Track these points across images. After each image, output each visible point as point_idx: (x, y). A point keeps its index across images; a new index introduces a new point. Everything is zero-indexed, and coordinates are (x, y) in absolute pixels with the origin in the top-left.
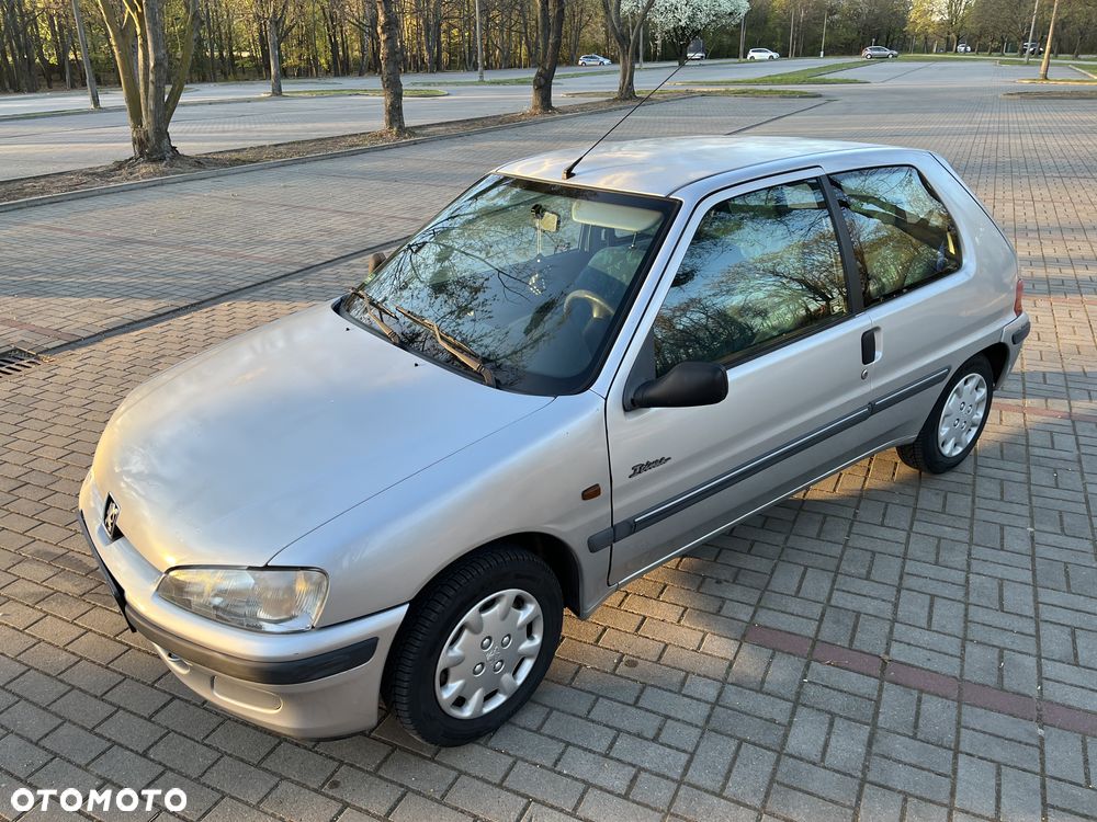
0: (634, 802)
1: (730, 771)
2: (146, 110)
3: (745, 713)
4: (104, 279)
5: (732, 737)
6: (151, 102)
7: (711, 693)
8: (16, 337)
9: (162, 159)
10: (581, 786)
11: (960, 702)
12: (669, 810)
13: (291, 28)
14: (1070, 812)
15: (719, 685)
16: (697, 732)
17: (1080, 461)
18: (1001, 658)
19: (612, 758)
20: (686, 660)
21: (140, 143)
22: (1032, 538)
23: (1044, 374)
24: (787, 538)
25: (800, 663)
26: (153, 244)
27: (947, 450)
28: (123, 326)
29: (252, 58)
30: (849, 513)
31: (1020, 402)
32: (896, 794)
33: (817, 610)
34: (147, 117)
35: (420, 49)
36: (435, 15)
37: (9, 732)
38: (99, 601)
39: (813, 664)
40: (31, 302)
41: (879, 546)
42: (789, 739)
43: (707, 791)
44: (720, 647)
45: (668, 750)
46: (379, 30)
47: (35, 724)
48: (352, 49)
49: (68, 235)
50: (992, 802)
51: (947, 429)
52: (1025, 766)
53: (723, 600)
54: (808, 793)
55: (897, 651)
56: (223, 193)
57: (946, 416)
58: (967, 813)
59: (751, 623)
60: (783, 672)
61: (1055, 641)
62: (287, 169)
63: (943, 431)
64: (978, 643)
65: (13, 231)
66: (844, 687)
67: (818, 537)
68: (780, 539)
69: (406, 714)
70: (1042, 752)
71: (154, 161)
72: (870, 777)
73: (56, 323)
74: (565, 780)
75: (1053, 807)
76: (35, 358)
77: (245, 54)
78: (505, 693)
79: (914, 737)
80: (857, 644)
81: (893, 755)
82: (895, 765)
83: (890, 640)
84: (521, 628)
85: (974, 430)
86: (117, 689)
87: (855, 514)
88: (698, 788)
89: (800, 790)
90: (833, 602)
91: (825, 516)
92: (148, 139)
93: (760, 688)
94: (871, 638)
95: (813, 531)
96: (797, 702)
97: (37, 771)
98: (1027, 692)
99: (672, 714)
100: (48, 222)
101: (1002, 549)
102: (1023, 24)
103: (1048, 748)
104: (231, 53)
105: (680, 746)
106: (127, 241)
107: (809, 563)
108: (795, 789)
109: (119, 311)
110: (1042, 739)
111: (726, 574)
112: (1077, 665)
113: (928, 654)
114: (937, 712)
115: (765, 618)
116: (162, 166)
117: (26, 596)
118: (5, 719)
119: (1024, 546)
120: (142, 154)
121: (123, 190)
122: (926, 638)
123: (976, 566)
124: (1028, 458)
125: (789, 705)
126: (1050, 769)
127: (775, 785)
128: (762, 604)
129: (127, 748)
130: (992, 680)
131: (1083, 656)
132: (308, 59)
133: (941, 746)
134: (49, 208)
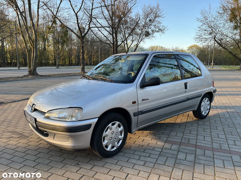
0: (145, 166)
1: (166, 161)
2: (32, 65)
3: (168, 153)
4: (21, 92)
5: (165, 156)
6: (33, 64)
7: (160, 150)
8: (2, 100)
9: (34, 75)
10: (134, 164)
11: (213, 151)
12: (153, 167)
13: (61, 57)
14: (240, 166)
15: (161, 149)
16: (158, 156)
17: (230, 118)
18: (220, 145)
19: (140, 160)
20: (154, 145)
21: (30, 72)
22: (223, 128)
23: (220, 106)
24: (172, 128)
25: (179, 146)
26: (32, 87)
27: (203, 113)
28: (26, 99)
29: (52, 63)
30: (185, 125)
31: (217, 110)
32: (202, 165)
33: (181, 138)
34: (32, 67)
35: (87, 62)
36: (91, 55)
37: (2, 158)
38: (23, 138)
39: (181, 146)
40: (6, 95)
41: (191, 129)
42: (178, 156)
43: (161, 164)
44: (160, 144)
45: (152, 159)
46: (81, 53)
47: (8, 157)
48: (73, 61)
49: (14, 86)
50: (223, 165)
51: (203, 109)
52: (229, 160)
53: (160, 137)
54: (183, 164)
55: (198, 144)
56: (47, 81)
57: (202, 106)
58: (218, 167)
59: (167, 140)
60: (175, 147)
61: (231, 142)
62: (61, 78)
63: (202, 109)
64: (215, 143)
65: (2, 85)
66: (188, 149)
67: (179, 128)
68: (171, 128)
69: (96, 146)
70: (232, 158)
71: (32, 75)
72: (196, 162)
73: (11, 98)
74: (130, 163)
75: (236, 166)
76: (7, 103)
77: (51, 62)
78: (116, 147)
79: (204, 156)
80: (190, 143)
81: (200, 159)
82: (201, 160)
83: (196, 142)
84: (119, 132)
85: (208, 110)
86: (27, 151)
87: (186, 125)
88: (159, 164)
89: (181, 164)
90: (184, 137)
91: (180, 125)
92: (32, 71)
93: (170, 149)
94: (193, 142)
95: (178, 127)
96: (179, 151)
97: (9, 164)
98: (227, 149)
99: (152, 153)
100: (9, 84)
101: (217, 130)
102: (207, 59)
103: (232, 157)
104: (48, 61)
105: (154, 158)
106: (26, 87)
107: (177, 132)
108: (180, 164)
109: (25, 97)
110: (231, 156)
111: (160, 133)
112: (236, 145)
113: (205, 144)
114: (208, 153)
115: (169, 139)
116: (34, 76)
117: (6, 137)
118: (1, 156)
119: (222, 129)
120: (30, 74)
121: (25, 80)
122: (204, 142)
123: (212, 132)
124: (220, 117)
125: (177, 152)
126: (234, 160)
127: (176, 163)
128: (169, 137)
129: (30, 160)
130: (219, 148)
131: (237, 144)
132: (64, 63)
133: (210, 157)
134: (9, 82)
